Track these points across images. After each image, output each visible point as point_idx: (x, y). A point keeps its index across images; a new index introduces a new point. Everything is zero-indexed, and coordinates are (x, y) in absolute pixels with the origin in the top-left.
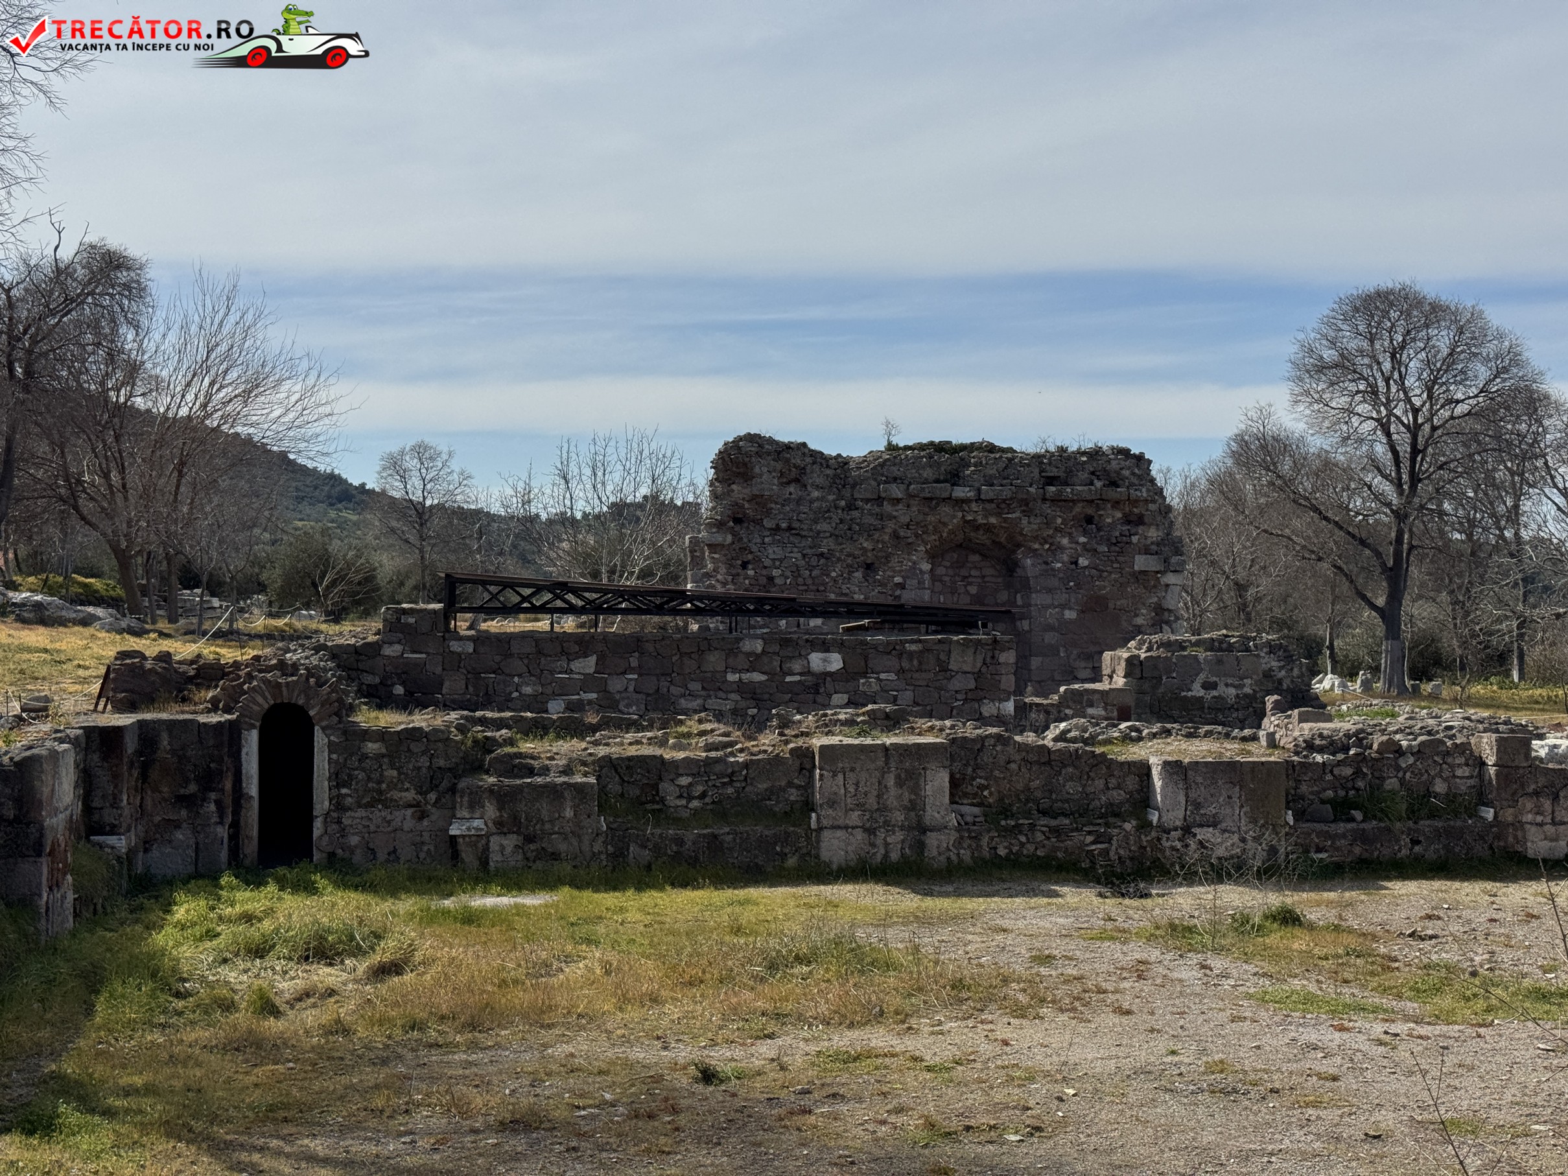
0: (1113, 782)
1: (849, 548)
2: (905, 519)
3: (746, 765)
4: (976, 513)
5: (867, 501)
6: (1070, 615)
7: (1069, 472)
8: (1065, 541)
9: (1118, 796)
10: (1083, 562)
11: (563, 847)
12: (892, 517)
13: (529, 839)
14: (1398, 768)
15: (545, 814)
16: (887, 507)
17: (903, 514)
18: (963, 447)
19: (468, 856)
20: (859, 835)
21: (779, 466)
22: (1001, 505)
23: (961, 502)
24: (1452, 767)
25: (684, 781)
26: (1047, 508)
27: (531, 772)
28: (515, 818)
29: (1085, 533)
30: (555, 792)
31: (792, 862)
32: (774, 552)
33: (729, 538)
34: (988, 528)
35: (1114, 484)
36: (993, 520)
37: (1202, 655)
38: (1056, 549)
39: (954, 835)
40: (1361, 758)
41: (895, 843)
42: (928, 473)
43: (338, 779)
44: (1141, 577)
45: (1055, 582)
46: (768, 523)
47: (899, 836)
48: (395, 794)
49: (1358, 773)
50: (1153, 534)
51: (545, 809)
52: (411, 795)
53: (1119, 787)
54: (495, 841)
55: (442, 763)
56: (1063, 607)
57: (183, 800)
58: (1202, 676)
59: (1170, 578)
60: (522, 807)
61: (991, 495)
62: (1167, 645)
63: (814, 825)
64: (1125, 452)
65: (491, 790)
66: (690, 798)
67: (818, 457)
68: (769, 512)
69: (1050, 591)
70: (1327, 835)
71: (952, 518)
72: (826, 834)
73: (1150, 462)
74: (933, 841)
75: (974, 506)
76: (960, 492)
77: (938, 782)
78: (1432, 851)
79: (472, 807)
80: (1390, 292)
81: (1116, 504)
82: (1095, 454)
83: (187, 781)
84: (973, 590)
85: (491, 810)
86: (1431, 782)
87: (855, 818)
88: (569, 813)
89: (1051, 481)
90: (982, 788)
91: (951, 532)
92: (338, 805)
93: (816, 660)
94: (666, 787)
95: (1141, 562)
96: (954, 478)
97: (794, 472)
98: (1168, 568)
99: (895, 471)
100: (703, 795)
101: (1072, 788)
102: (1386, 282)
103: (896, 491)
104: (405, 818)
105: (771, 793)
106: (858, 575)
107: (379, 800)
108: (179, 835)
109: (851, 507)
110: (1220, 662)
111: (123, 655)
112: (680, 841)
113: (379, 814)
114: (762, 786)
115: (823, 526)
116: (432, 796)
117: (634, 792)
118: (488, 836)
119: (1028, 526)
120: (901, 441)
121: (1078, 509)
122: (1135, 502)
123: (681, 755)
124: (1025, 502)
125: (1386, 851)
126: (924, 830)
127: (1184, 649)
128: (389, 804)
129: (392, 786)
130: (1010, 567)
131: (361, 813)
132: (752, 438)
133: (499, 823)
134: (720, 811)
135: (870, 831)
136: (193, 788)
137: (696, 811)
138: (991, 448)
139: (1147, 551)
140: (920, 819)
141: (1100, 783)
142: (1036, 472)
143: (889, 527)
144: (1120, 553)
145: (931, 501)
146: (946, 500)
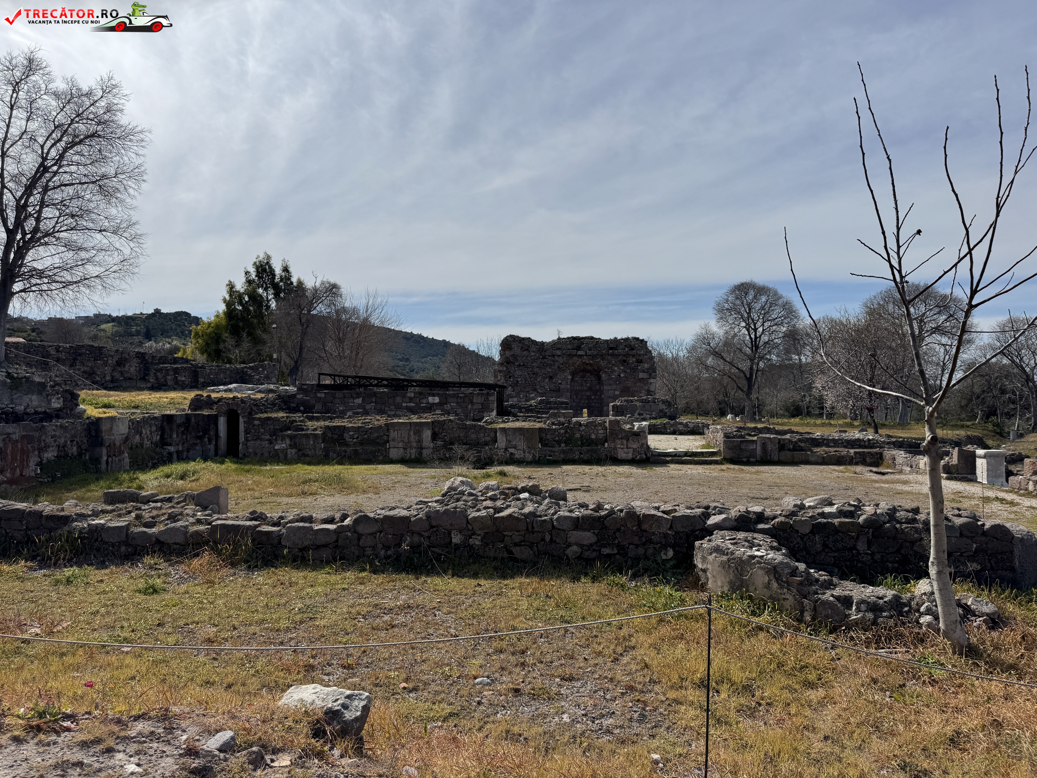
0: (486, 434)
1: (543, 371)
2: (562, 362)
3: (371, 428)
4: (586, 360)
5: (549, 356)
6: (617, 393)
7: (617, 346)
8: (616, 369)
9: (488, 439)
10: (622, 375)
11: (310, 453)
12: (557, 361)
13: (300, 450)
14: (579, 430)
15: (304, 443)
16: (556, 358)
17: (561, 360)
18: (583, 338)
19: (281, 455)
20: (402, 450)
21: (521, 345)
22: (593, 357)
23: (580, 356)
24: (597, 430)
25: (351, 433)
26: (609, 357)
27: (303, 430)
28: (295, 444)
29: (623, 366)
30: (307, 436)
31: (381, 458)
32: (518, 373)
33: (505, 369)
34: (591, 365)
35: (633, 349)
36: (591, 362)
37: (638, 404)
38: (613, 371)
39: (431, 450)
40: (568, 427)
41: (413, 453)
42: (569, 347)
43: (247, 432)
44: (642, 380)
45: (612, 382)
46: (517, 364)
47: (414, 450)
48: (263, 437)
49: (566, 432)
50: (646, 366)
51: (304, 441)
52: (268, 437)
53: (488, 436)
54: (289, 451)
55: (277, 427)
56: (615, 390)
57: (198, 437)
58: (638, 412)
59: (652, 380)
60: (297, 440)
62: (627, 401)
63: (388, 447)
64: (637, 339)
65: (288, 435)
66: (353, 439)
67: (534, 342)
68: (517, 360)
69: (610, 385)
70: (551, 451)
71: (578, 362)
72: (391, 450)
73: (646, 342)
74: (425, 452)
75: (585, 357)
76: (580, 353)
77: (427, 434)
78: (586, 458)
79: (282, 440)
80: (746, 283)
81: (633, 356)
82: (627, 339)
83: (199, 432)
84: (588, 385)
85: (288, 441)
86: (590, 435)
87: (401, 445)
88: (312, 442)
89: (611, 348)
90: (445, 436)
91: (578, 366)
92: (247, 440)
93: (431, 399)
94: (346, 435)
95: (641, 375)
96: (579, 348)
97: (526, 347)
98: (650, 377)
99: (559, 346)
100: (358, 438)
101: (473, 436)
102: (743, 280)
103: (558, 352)
104: (266, 444)
105: (378, 437)
106: (547, 380)
107: (258, 438)
108: (198, 448)
109: (544, 358)
110: (644, 406)
111: (197, 395)
112: (345, 451)
113: (258, 442)
114: (376, 435)
115: (535, 364)
116: (274, 437)
117: (336, 437)
118: (287, 449)
119: (603, 363)
120: (562, 337)
121: (620, 357)
122: (640, 355)
123: (350, 425)
124: (602, 355)
125: (571, 457)
126: (422, 448)
127: (632, 402)
128: (261, 440)
129: (262, 434)
130: (599, 378)
131: (253, 442)
132: (511, 336)
133: (290, 445)
134: (361, 443)
135: (405, 449)
136: (201, 434)
137: (355, 443)
138: (592, 338)
139: (643, 372)
140: (421, 445)
141: (482, 435)
142: (606, 346)
143: (557, 364)
144: (634, 372)
145: (571, 356)
146: (576, 355)
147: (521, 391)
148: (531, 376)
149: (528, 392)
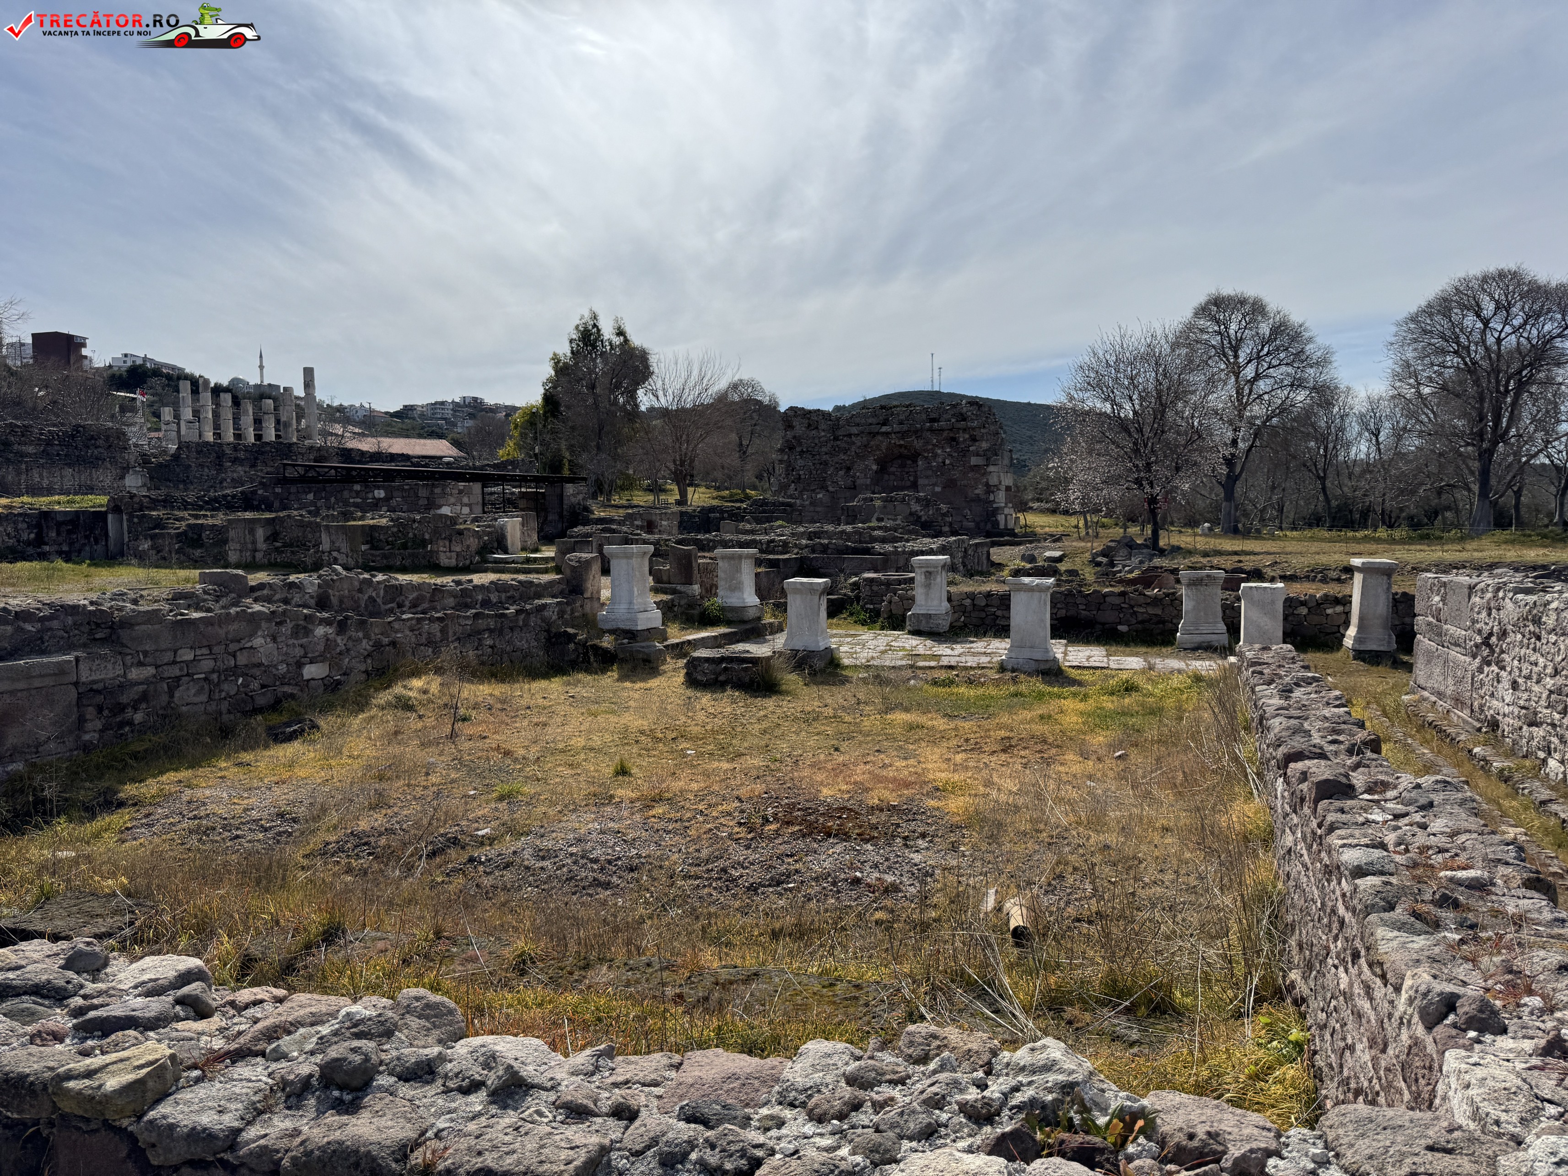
1: (836, 459)
2: (861, 444)
4: (895, 440)
5: (844, 436)
6: (938, 489)
7: (939, 415)
8: (939, 451)
10: (947, 462)
12: (854, 443)
16: (853, 438)
17: (858, 441)
22: (903, 435)
26: (928, 434)
29: (951, 447)
32: (800, 462)
33: (786, 457)
34: (901, 447)
35: (964, 420)
36: (902, 442)
38: (935, 456)
41: (248, 556)
44: (976, 468)
45: (930, 473)
46: (798, 449)
47: (250, 553)
50: (985, 445)
56: (934, 485)
58: (876, 515)
59: (991, 468)
61: (898, 430)
62: (865, 499)
68: (800, 444)
69: (927, 477)
71: (884, 443)
74: (258, 555)
75: (893, 435)
76: (884, 429)
77: (260, 533)
81: (964, 430)
84: (912, 478)
87: (237, 547)
89: (932, 420)
91: (886, 449)
95: (974, 461)
96: (886, 422)
97: (816, 425)
98: (990, 463)
99: (857, 420)
103: (854, 430)
109: (836, 439)
110: (885, 507)
115: (824, 449)
119: (918, 444)
121: (945, 434)
122: (974, 429)
124: (916, 432)
139: (978, 455)
140: (256, 547)
142: (924, 416)
143: (853, 448)
144: (964, 456)
145: (874, 435)
146: (878, 433)
147: (804, 489)
148: (818, 466)
149: (814, 490)
